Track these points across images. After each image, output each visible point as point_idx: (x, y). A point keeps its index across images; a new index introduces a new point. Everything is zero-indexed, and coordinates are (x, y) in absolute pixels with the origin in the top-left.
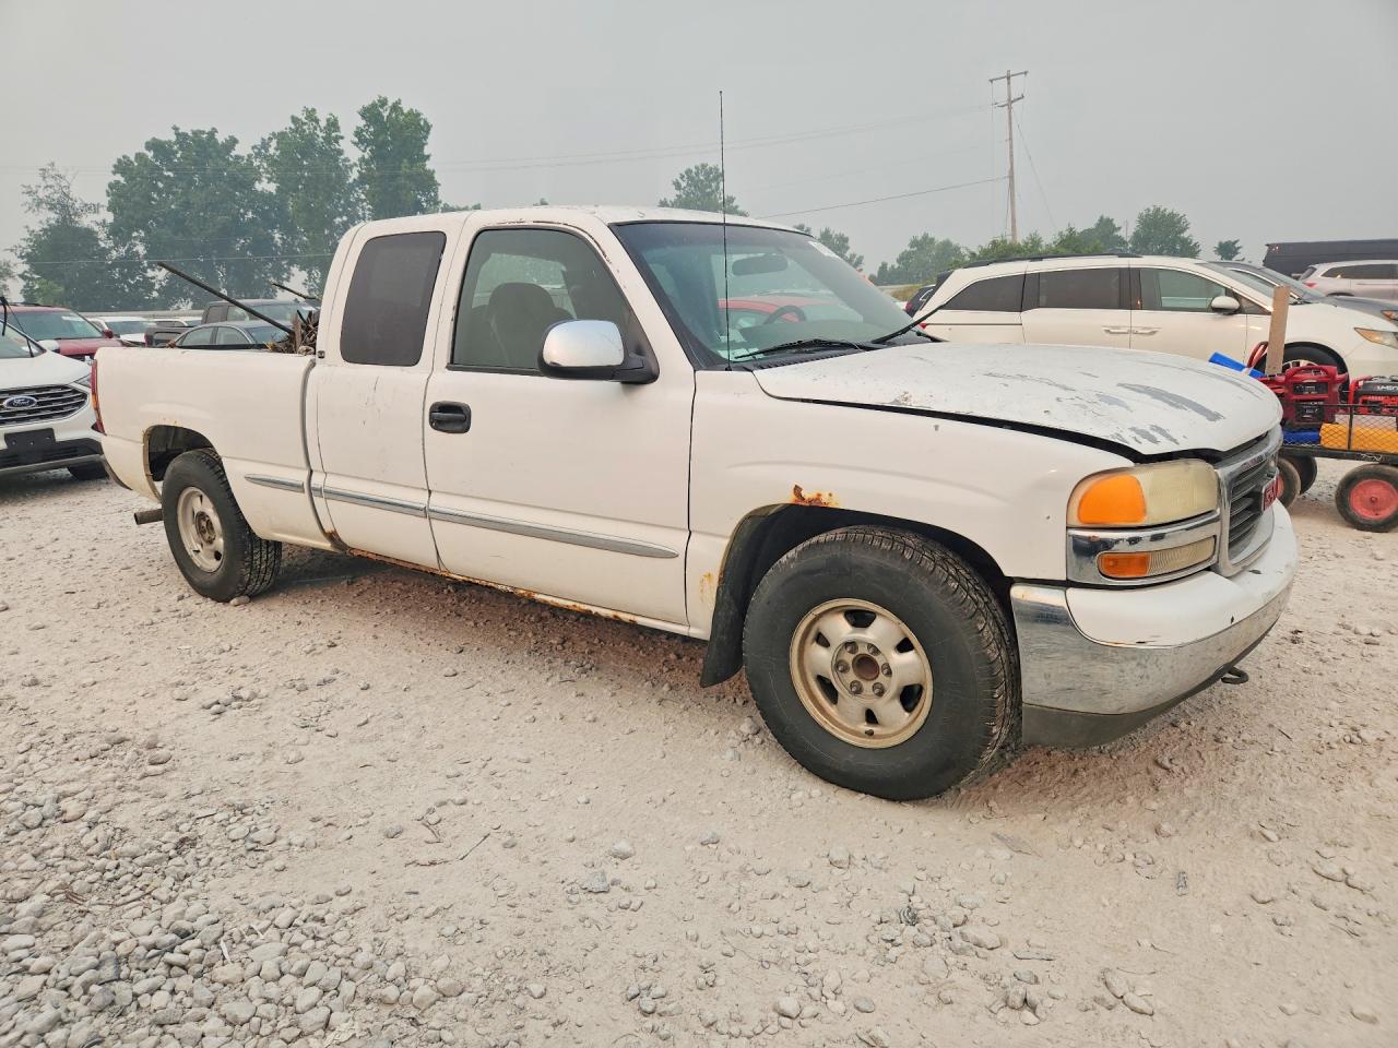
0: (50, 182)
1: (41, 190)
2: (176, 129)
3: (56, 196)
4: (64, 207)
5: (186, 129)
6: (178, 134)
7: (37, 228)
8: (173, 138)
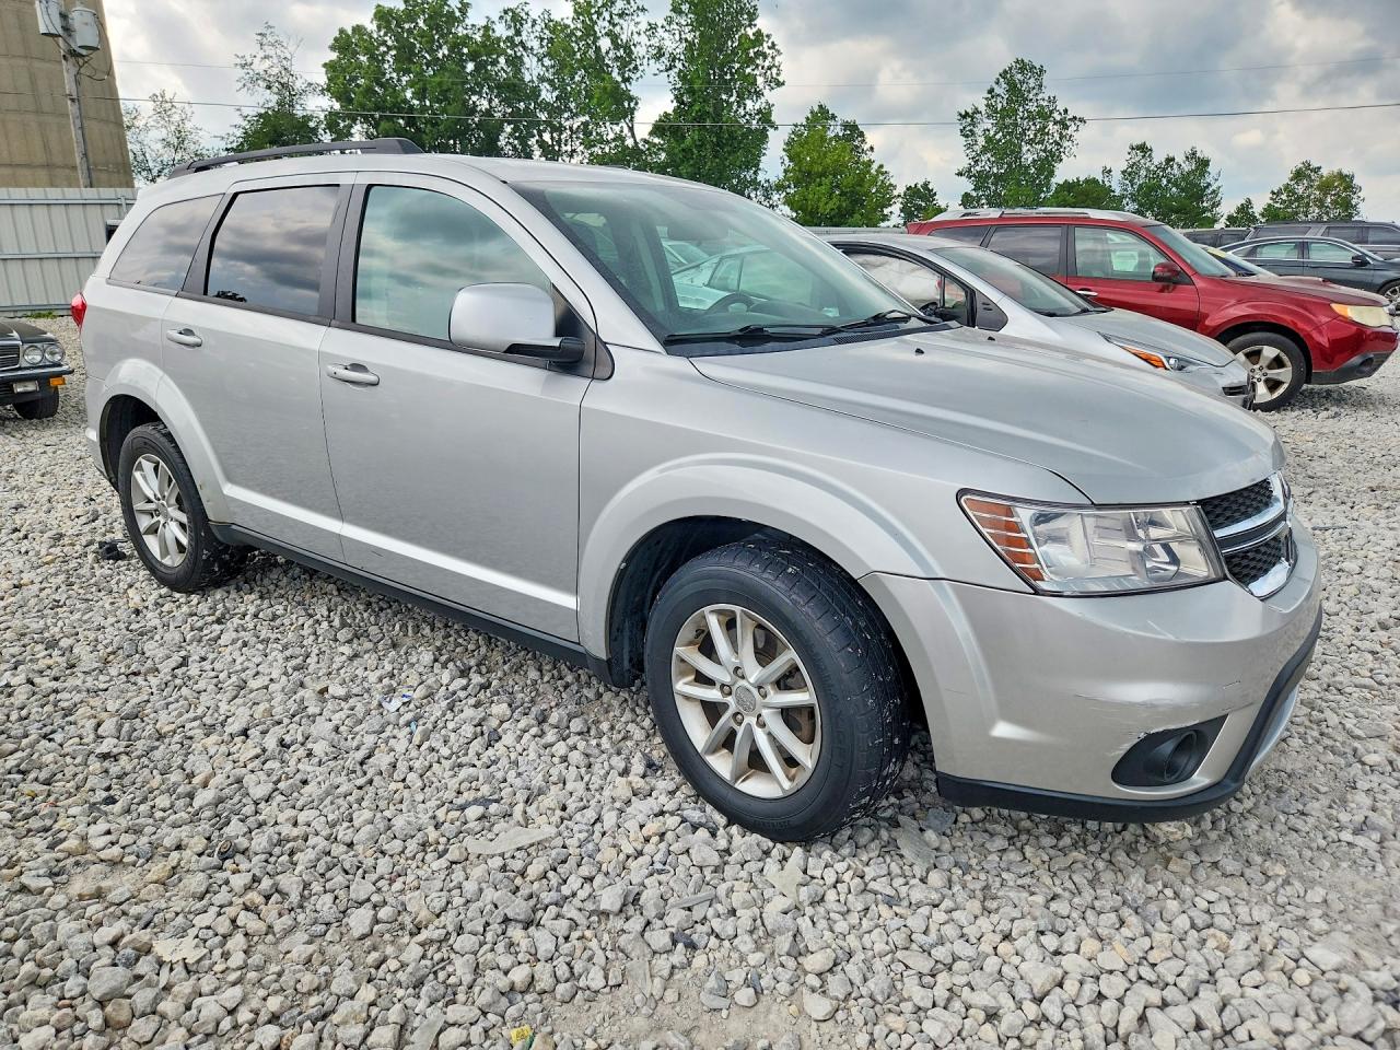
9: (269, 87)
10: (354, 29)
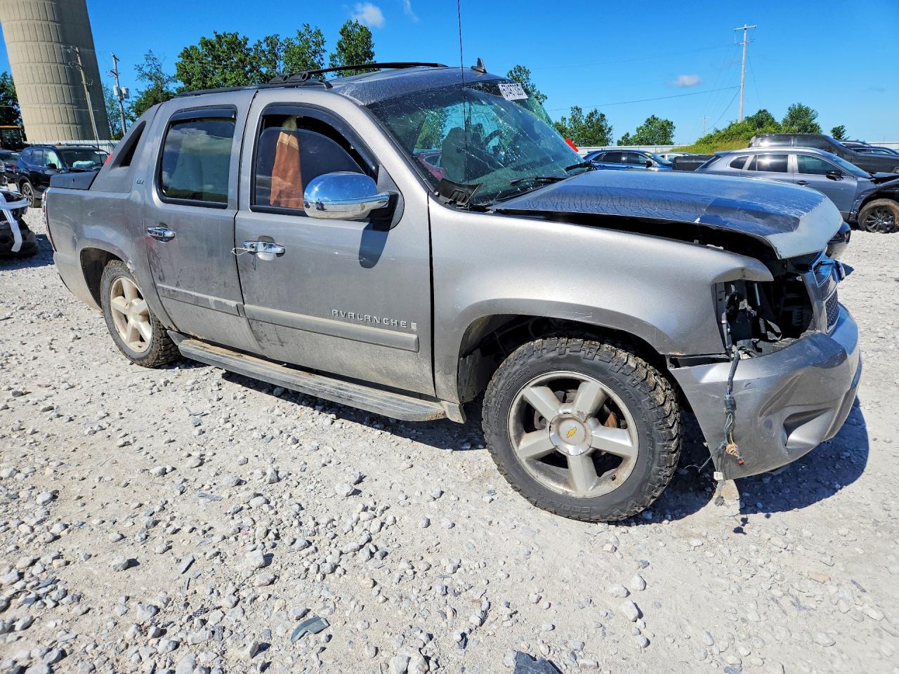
0: (150, 62)
1: (144, 67)
2: (215, 33)
3: (154, 71)
4: (159, 79)
5: (220, 33)
6: (217, 36)
7: (143, 89)
8: (214, 38)
9: (151, 79)
10: (191, 47)
